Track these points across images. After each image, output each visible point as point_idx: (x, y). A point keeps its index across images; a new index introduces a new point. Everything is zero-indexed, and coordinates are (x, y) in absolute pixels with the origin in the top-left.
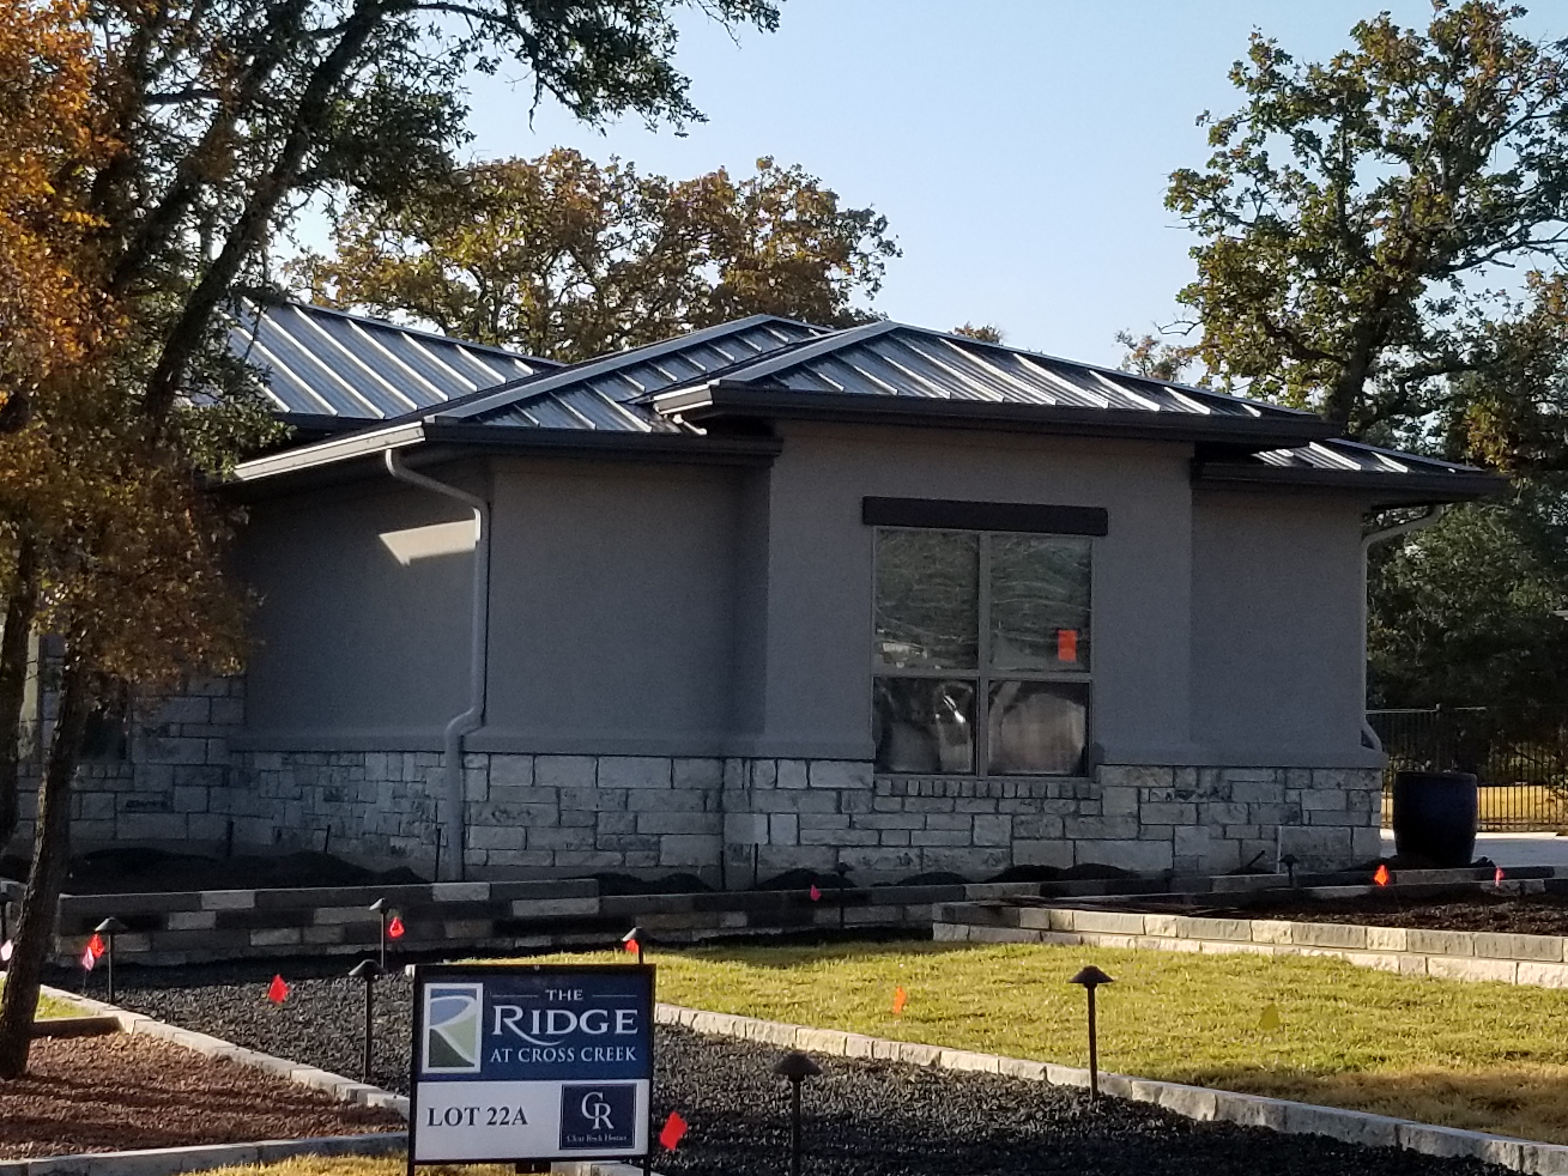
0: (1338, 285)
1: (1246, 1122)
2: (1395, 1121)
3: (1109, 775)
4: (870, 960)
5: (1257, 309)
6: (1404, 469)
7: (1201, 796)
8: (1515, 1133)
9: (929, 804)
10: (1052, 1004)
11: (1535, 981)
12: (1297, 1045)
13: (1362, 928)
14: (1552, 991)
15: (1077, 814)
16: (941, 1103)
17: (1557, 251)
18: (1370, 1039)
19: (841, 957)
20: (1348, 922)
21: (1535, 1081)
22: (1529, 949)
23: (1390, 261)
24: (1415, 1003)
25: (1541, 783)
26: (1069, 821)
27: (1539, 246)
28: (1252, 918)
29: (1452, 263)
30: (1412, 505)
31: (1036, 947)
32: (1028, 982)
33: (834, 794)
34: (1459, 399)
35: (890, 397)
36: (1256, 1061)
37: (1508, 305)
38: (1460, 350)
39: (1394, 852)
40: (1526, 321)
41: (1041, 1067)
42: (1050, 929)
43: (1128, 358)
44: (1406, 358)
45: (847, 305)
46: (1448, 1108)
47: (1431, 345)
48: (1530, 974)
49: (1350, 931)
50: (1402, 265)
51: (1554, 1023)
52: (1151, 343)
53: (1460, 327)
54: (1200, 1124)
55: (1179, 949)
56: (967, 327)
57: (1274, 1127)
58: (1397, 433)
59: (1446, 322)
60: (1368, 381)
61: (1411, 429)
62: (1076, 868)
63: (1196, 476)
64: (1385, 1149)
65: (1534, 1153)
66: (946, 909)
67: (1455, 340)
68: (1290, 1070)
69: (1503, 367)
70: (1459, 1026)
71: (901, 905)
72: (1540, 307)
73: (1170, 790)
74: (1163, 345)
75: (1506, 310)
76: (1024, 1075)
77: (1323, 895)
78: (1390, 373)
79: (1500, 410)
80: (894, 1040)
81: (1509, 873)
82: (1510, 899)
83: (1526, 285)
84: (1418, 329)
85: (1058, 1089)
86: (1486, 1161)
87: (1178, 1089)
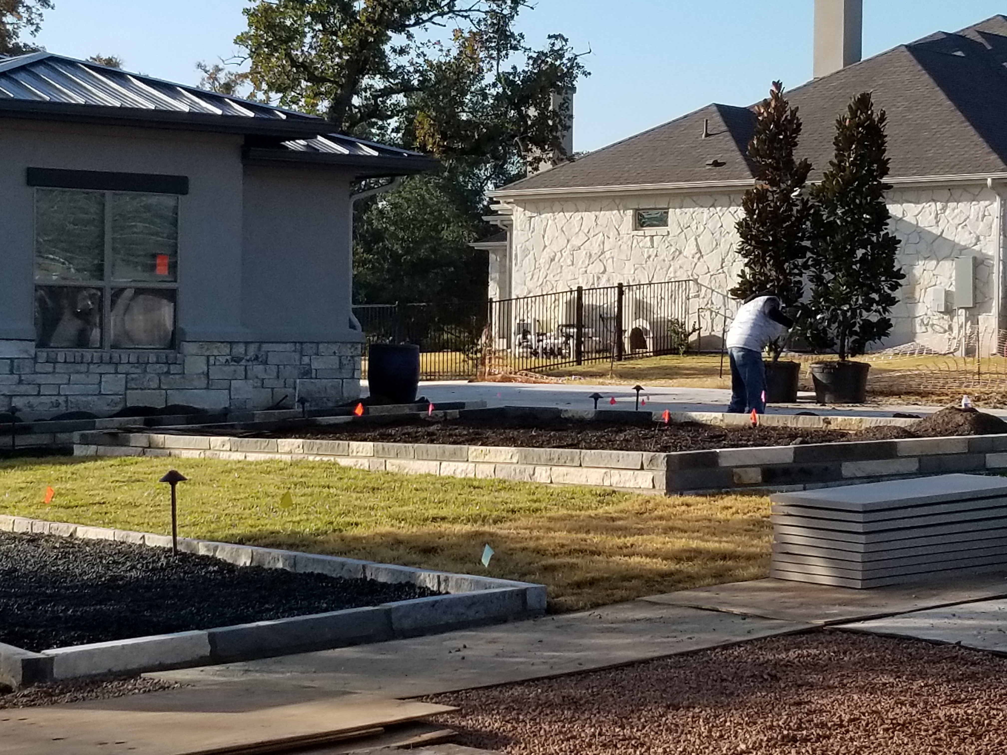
0: (337, 36)
1: (270, 566)
2: (364, 562)
3: (189, 348)
4: (31, 469)
5: (285, 50)
6: (376, 154)
7: (248, 361)
8: (435, 568)
9: (72, 368)
10: (149, 494)
11: (451, 473)
12: (304, 517)
13: (347, 442)
14: (461, 479)
15: (168, 373)
16: (76, 561)
17: (471, 17)
18: (349, 512)
19: (12, 467)
20: (338, 439)
21: (449, 535)
22: (447, 454)
23: (368, 20)
24: (378, 489)
25: (459, 350)
26: (163, 377)
27: (461, 13)
28: (279, 438)
29: (407, 23)
30: (382, 176)
31: (140, 459)
32: (133, 482)
33: (9, 361)
34: (410, 109)
35: (44, 103)
36: (278, 528)
37: (441, 50)
38: (412, 78)
39: (368, 394)
40: (453, 60)
41: (141, 535)
42: (150, 447)
43: (203, 79)
44: (378, 83)
45: (18, 41)
46: (395, 553)
47: (394, 75)
48: (448, 469)
49: (339, 444)
50: (376, 23)
51: (461, 499)
52: (218, 69)
53: (412, 64)
54: (242, 568)
55: (232, 458)
56: (98, 57)
57: (288, 569)
58: (374, 131)
59: (403, 60)
60: (355, 97)
61: (381, 128)
62: (167, 407)
63: (245, 156)
64: (357, 580)
65: (446, 580)
66: (82, 435)
67: (409, 72)
68: (299, 533)
69: (438, 89)
70: (404, 502)
71: (53, 432)
72: (461, 52)
73: (228, 357)
74: (226, 71)
75: (440, 53)
76: (130, 540)
77: (324, 423)
78: (369, 92)
79: (436, 117)
80: (46, 520)
81: (437, 407)
82: (437, 423)
83: (453, 38)
84: (386, 64)
85: (152, 548)
86: (418, 585)
87: (228, 547)
